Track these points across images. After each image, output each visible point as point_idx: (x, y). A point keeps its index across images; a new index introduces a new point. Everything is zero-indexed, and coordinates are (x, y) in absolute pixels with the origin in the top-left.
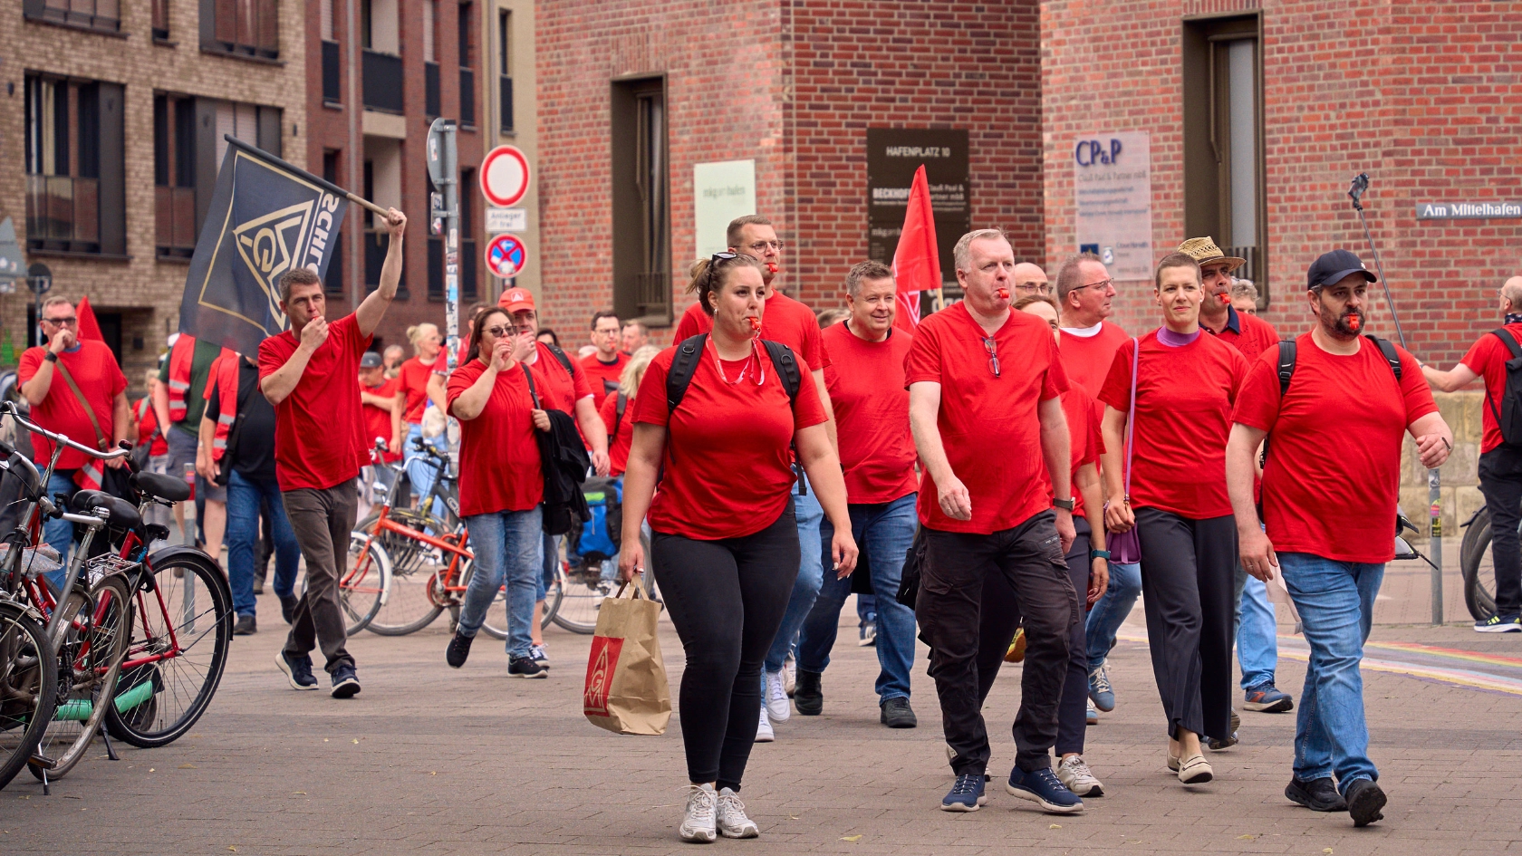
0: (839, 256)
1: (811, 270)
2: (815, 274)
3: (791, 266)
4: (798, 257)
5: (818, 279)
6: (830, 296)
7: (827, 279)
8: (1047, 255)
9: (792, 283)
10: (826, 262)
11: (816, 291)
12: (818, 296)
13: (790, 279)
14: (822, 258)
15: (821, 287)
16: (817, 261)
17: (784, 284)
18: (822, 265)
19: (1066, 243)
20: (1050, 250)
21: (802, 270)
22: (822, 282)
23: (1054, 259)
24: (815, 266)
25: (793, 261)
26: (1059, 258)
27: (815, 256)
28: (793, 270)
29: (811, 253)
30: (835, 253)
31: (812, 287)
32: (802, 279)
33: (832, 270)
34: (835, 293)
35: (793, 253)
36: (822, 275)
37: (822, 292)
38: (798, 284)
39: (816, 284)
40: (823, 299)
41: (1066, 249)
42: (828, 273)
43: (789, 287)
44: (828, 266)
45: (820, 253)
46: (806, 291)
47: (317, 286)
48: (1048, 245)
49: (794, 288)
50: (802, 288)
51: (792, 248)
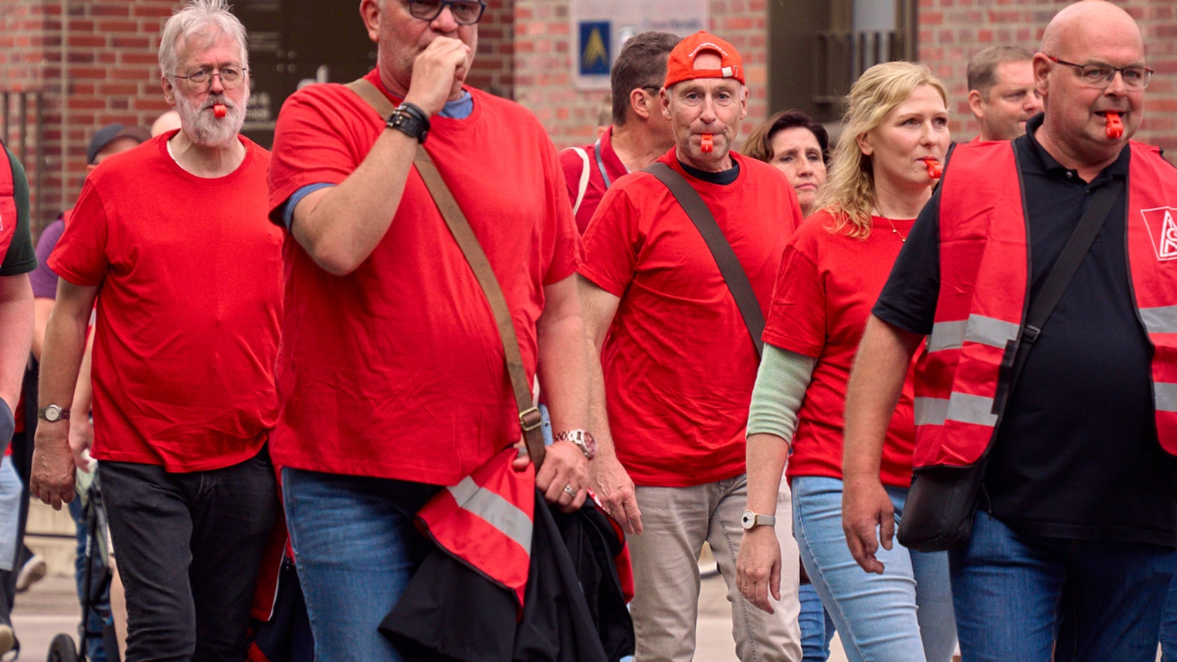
0: (140, 34)
1: (88, 58)
2: (96, 65)
3: (53, 49)
4: (65, 34)
5: (101, 74)
6: (123, 105)
7: (118, 74)
8: (519, 39)
9: (53, 81)
10: (117, 43)
11: (97, 96)
12: (101, 105)
13: (51, 73)
14: (109, 36)
15: (106, 90)
16: (100, 42)
17: (40, 82)
18: (108, 49)
19: (553, 19)
20: (523, 30)
21: (73, 58)
22: (109, 81)
23: (529, 47)
24: (96, 51)
25: (57, 41)
26: (539, 45)
27: (97, 33)
28: (56, 57)
29: (89, 26)
30: (133, 27)
31: (90, 90)
32: (73, 74)
33: (127, 59)
34: (131, 100)
35: (57, 26)
36: (108, 67)
37: (108, 99)
38: (64, 82)
39: (97, 83)
40: (109, 112)
41: (552, 28)
42: (119, 65)
43: (48, 88)
44: (119, 52)
45: (105, 27)
46: (79, 97)
48: (519, 21)
49: (57, 89)
50: (72, 89)
51: (54, 18)
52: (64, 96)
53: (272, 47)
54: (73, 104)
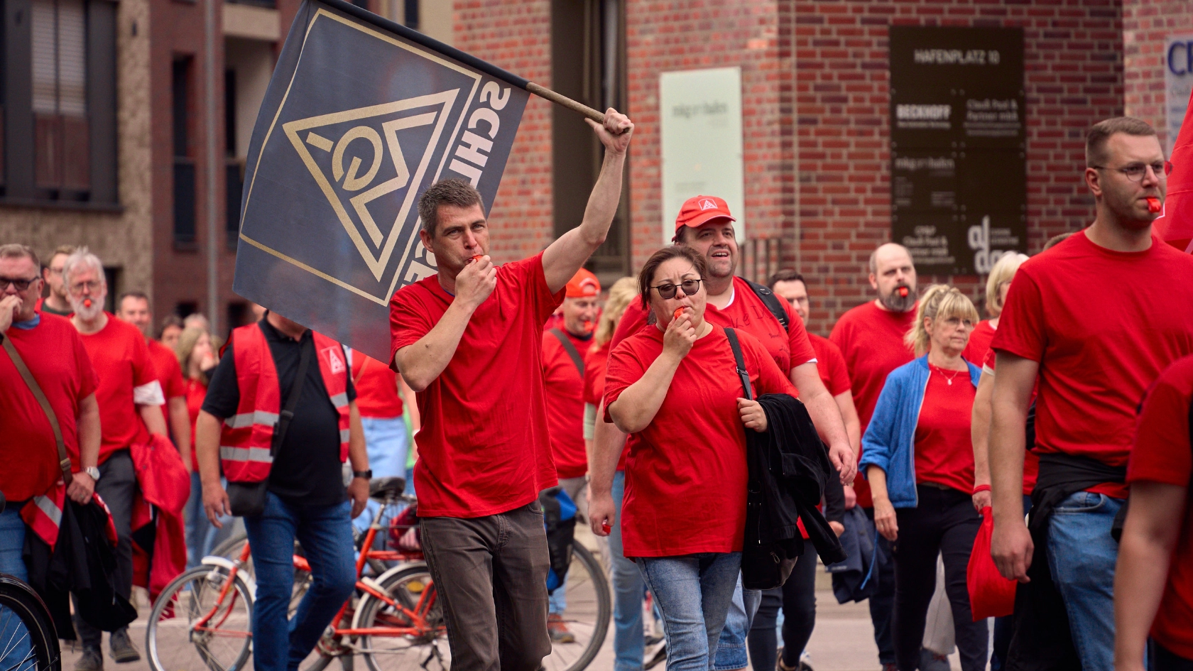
0: (852, 195)
1: (814, 214)
2: (821, 218)
3: (789, 207)
4: (797, 196)
5: (824, 225)
6: (840, 247)
7: (836, 224)
9: (789, 231)
10: (835, 202)
11: (821, 241)
12: (824, 247)
13: (787, 225)
14: (829, 197)
15: (827, 236)
16: (823, 202)
17: (779, 231)
18: (829, 206)
21: (803, 213)
22: (830, 229)
24: (820, 208)
25: (791, 202)
27: (820, 195)
28: (791, 213)
29: (814, 190)
30: (847, 190)
31: (815, 236)
32: (803, 225)
33: (842, 213)
34: (846, 244)
35: (791, 190)
36: (829, 220)
37: (830, 243)
38: (797, 231)
39: (821, 231)
40: (830, 252)
42: (837, 218)
43: (785, 236)
44: (837, 209)
45: (826, 190)
46: (808, 242)
47: (477, 207)
49: (792, 236)
50: (802, 236)
51: (789, 184)
52: (797, 242)
53: (949, 202)
54: (803, 247)
